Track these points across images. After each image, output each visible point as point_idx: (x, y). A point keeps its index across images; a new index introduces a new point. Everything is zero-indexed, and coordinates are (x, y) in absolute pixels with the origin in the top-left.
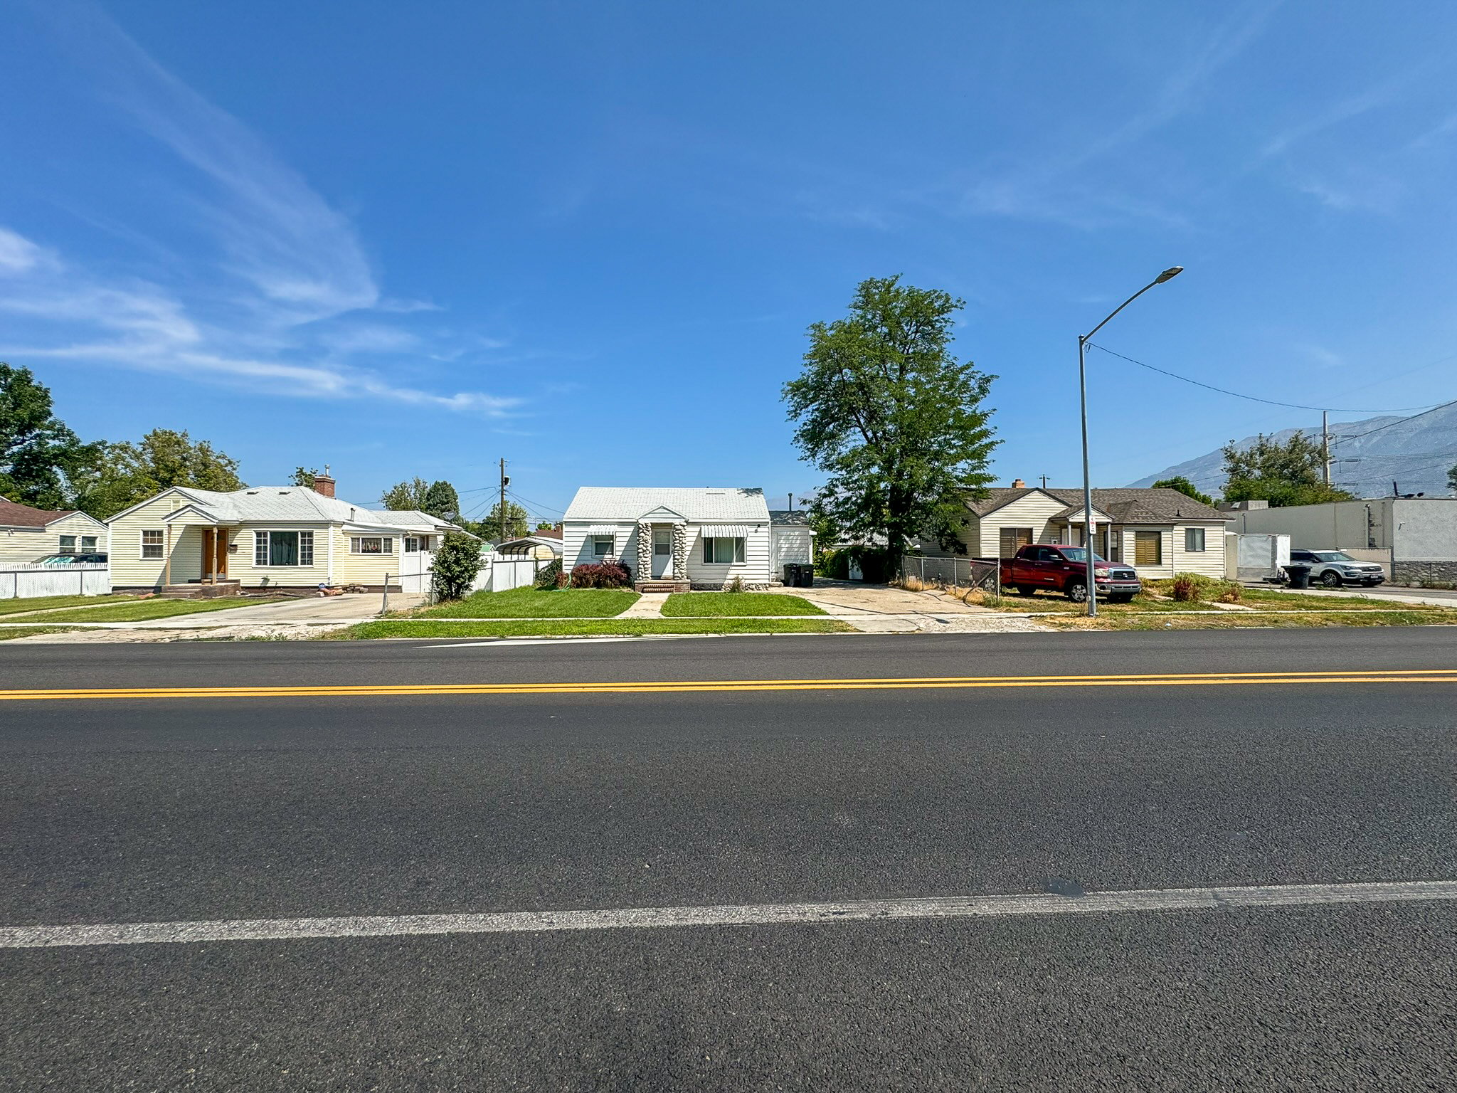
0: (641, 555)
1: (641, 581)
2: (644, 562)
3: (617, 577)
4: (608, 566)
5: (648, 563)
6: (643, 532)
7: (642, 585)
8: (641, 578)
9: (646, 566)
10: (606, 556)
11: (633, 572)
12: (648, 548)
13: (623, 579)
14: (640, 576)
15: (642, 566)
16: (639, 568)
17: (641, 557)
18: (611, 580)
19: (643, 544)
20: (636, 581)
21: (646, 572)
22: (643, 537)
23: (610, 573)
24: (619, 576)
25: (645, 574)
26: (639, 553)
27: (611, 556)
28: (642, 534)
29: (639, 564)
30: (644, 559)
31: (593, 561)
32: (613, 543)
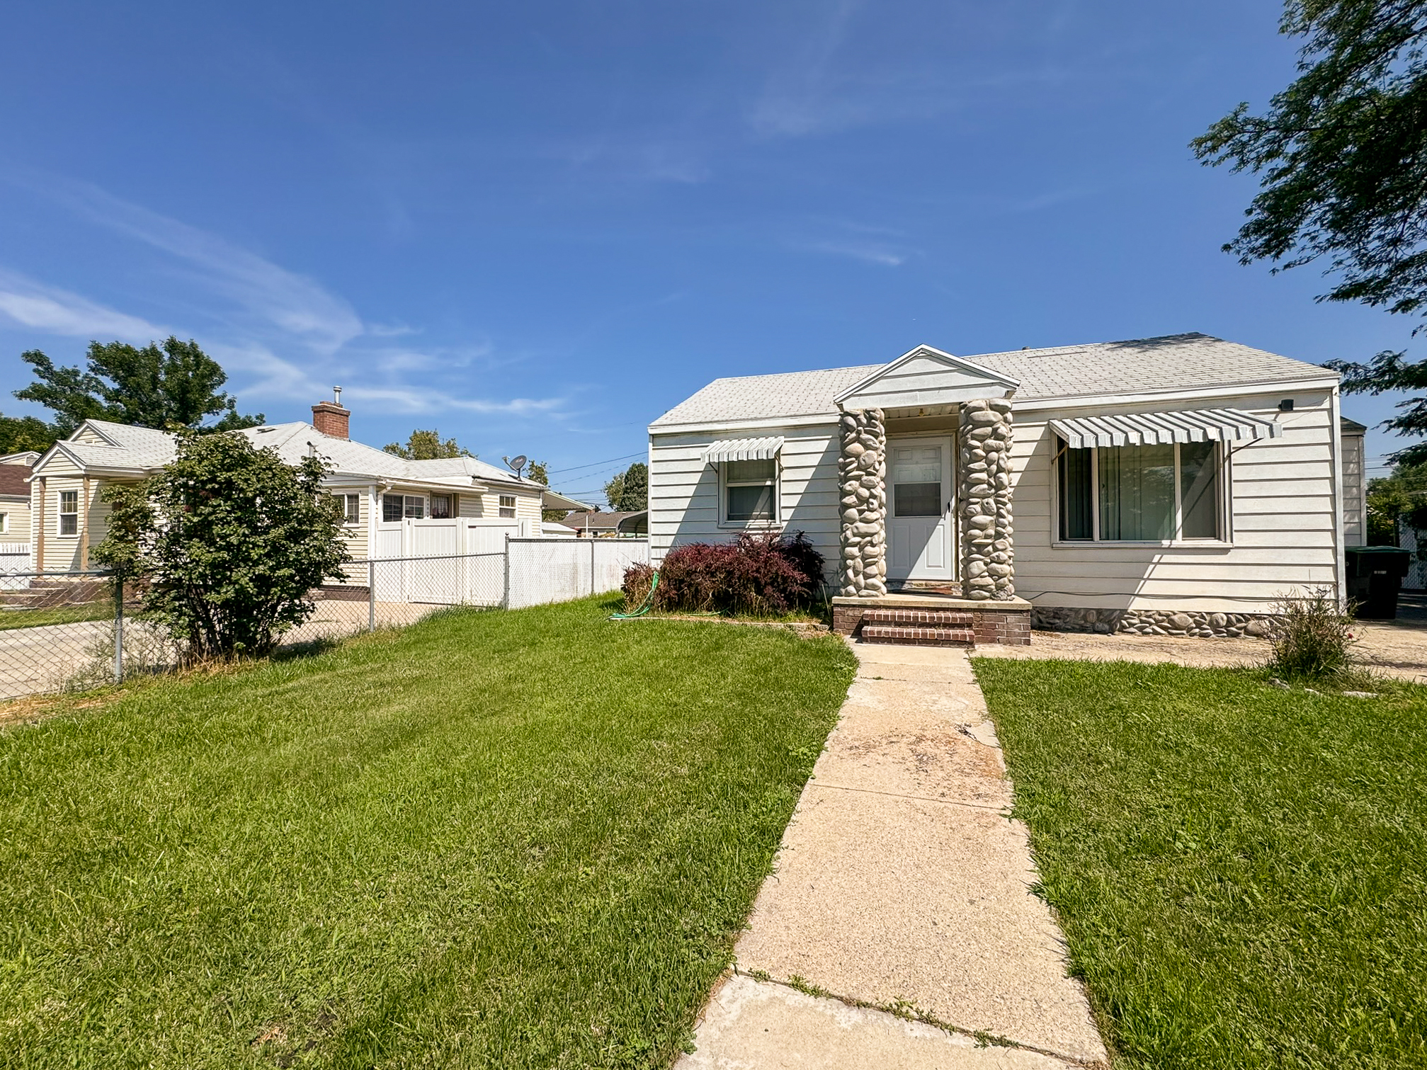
0: (853, 512)
1: (855, 600)
2: (863, 536)
3: (781, 583)
4: (753, 551)
5: (876, 539)
6: (858, 440)
7: (857, 612)
8: (851, 589)
9: (869, 549)
10: (752, 523)
11: (830, 567)
12: (876, 492)
13: (796, 588)
14: (848, 582)
15: (855, 551)
16: (845, 558)
17: (852, 521)
18: (759, 591)
19: (858, 478)
20: (836, 599)
21: (870, 570)
22: (857, 456)
23: (758, 571)
24: (785, 579)
25: (867, 576)
26: (848, 506)
27: (764, 523)
28: (856, 447)
29: (846, 543)
30: (863, 527)
31: (720, 536)
32: (772, 488)
